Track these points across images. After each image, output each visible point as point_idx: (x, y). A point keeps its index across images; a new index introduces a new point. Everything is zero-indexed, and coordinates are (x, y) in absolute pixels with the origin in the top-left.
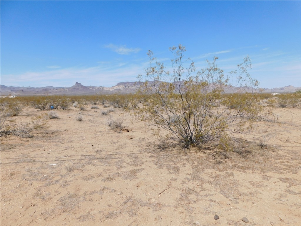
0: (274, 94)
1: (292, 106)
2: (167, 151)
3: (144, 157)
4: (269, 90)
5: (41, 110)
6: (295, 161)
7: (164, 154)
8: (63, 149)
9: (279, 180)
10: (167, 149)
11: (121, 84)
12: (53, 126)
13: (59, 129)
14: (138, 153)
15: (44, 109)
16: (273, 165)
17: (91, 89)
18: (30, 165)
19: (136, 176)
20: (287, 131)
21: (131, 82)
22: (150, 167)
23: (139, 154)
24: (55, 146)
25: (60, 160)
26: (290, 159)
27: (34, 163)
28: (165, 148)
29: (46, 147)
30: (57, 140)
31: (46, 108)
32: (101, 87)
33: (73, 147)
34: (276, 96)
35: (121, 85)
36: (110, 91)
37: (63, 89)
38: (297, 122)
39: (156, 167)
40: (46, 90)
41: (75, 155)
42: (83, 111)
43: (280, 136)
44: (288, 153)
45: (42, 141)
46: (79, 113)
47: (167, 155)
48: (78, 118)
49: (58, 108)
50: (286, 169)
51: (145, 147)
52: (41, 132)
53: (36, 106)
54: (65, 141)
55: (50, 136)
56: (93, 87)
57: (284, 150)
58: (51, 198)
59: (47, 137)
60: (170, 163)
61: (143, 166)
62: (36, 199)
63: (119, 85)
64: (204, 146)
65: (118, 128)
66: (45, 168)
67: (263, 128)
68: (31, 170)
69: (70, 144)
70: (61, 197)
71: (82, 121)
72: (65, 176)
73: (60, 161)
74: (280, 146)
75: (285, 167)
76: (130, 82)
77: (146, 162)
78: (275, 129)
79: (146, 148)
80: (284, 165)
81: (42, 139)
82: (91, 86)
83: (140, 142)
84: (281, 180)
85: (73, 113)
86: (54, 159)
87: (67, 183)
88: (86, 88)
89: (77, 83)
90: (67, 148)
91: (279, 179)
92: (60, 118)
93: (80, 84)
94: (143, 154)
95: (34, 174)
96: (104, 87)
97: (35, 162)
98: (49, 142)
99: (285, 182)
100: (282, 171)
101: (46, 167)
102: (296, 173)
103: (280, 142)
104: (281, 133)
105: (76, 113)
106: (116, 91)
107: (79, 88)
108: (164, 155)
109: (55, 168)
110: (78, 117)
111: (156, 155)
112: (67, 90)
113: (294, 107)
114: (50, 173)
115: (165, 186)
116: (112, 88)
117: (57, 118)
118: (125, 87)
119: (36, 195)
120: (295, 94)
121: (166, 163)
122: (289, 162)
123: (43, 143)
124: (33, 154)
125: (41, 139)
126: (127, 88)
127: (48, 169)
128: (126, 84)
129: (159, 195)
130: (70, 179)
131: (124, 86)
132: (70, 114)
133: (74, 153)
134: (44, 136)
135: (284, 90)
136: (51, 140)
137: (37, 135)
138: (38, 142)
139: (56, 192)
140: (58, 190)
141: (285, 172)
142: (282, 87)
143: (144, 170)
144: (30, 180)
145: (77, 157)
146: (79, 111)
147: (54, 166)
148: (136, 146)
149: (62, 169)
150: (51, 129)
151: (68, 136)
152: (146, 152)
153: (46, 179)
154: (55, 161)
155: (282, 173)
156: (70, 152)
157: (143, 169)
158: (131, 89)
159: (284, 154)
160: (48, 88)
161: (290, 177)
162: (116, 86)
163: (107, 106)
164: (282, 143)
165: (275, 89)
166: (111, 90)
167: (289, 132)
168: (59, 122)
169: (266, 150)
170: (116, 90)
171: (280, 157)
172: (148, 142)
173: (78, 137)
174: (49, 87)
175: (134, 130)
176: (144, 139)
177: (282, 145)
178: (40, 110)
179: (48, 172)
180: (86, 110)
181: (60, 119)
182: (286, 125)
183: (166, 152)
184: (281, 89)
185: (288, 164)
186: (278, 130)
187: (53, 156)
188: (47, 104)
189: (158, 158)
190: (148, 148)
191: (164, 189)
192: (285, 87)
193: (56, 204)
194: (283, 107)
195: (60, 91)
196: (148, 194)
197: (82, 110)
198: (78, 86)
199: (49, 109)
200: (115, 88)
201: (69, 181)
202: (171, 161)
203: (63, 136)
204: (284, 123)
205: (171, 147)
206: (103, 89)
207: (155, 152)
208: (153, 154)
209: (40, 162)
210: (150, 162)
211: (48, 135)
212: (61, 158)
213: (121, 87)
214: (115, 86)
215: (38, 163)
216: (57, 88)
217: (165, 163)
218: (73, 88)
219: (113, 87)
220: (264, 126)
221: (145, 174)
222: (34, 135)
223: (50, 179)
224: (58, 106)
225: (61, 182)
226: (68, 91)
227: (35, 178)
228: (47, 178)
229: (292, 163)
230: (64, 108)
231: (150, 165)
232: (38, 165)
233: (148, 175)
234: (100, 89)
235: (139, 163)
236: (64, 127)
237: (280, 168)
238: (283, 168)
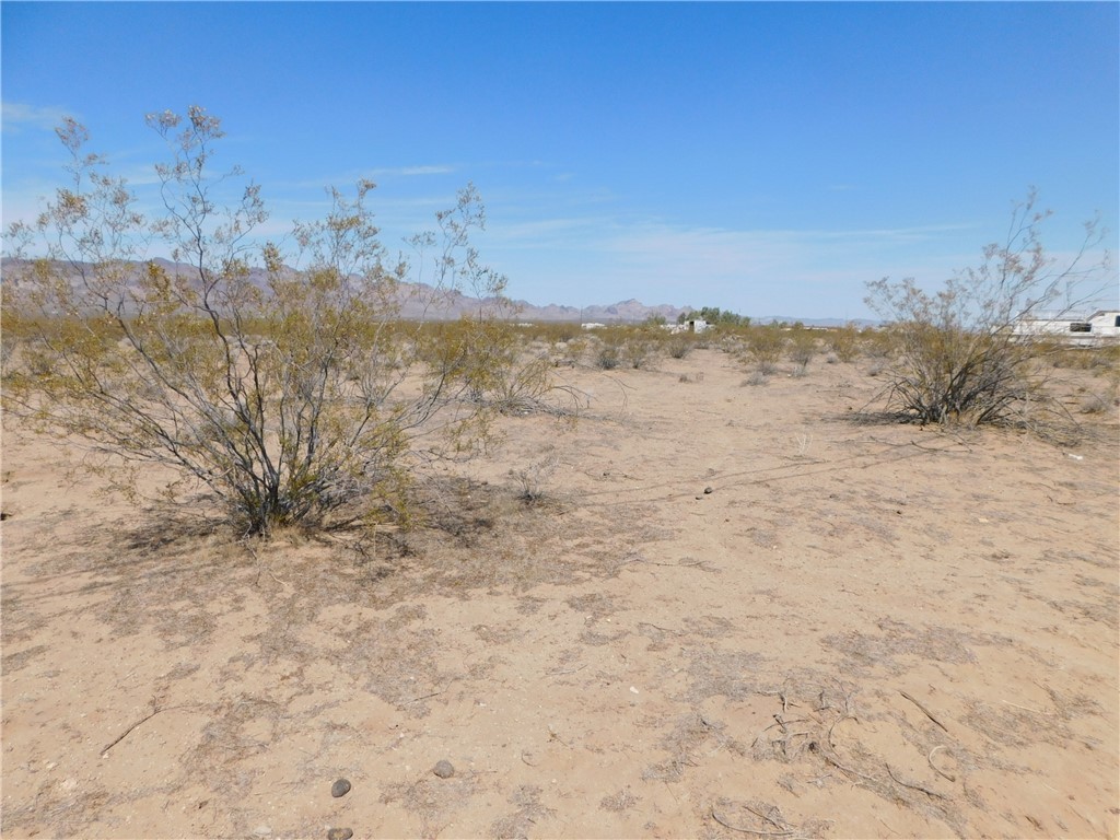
0: (590, 326)
1: (631, 365)
2: (170, 555)
3: (52, 595)
4: (576, 311)
6: (619, 536)
7: (155, 570)
9: (566, 606)
10: (171, 545)
14: (28, 579)
16: (554, 559)
20: (610, 444)
22: (75, 634)
23: (29, 586)
26: (606, 532)
28: (164, 541)
34: (594, 331)
38: (640, 412)
39: (105, 630)
43: (590, 460)
44: (602, 515)
47: (165, 574)
50: (591, 566)
51: (68, 550)
57: (594, 504)
60: (177, 606)
61: (40, 638)
64: (328, 518)
67: (543, 439)
74: (584, 494)
75: (589, 561)
77: (60, 614)
78: (577, 438)
79: (72, 555)
80: (586, 554)
83: (45, 531)
84: (572, 606)
91: (568, 602)
94: (54, 585)
99: (583, 610)
100: (579, 573)
102: (616, 576)
103: (587, 478)
104: (594, 450)
108: (153, 575)
111: (117, 578)
113: (636, 367)
115: (140, 708)
120: (644, 327)
121: (160, 608)
122: (601, 543)
129: (102, 754)
135: (617, 313)
141: (587, 576)
142: (612, 304)
143: (40, 657)
148: (23, 550)
152: (69, 572)
155: (578, 581)
157: (40, 650)
159: (591, 519)
161: (598, 590)
164: (591, 482)
165: (592, 308)
167: (615, 447)
169: (540, 510)
171: (578, 529)
172: (90, 523)
175: (21, 479)
176: (67, 513)
177: (589, 490)
182: (609, 426)
183: (163, 558)
184: (610, 310)
185: (599, 548)
186: (585, 441)
189: (124, 589)
190: (81, 550)
191: (132, 719)
192: (620, 303)
194: (608, 366)
196: (45, 762)
202: (182, 593)
204: (604, 419)
205: (190, 535)
207: (114, 566)
208: (105, 574)
210: (78, 612)
217: (150, 609)
220: (545, 432)
221: (46, 674)
229: (611, 543)
231: (77, 628)
233: (57, 674)
235: (20, 626)
237: (574, 566)
238: (583, 565)
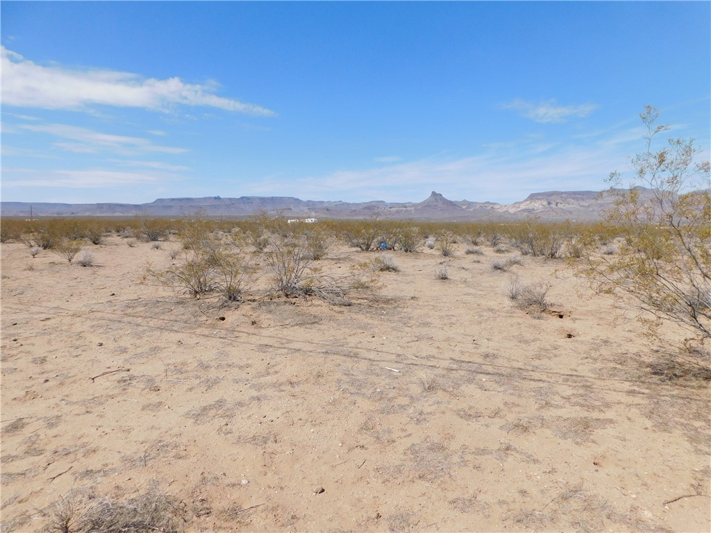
2: (681, 385)
3: (609, 389)
5: (363, 250)
7: (672, 393)
8: (409, 340)
10: (681, 379)
11: (539, 197)
12: (389, 285)
13: (399, 294)
14: (592, 376)
15: (367, 249)
17: (464, 207)
18: (349, 363)
19: (591, 437)
21: (565, 193)
22: (629, 419)
23: (596, 381)
24: (393, 329)
25: (406, 362)
27: (356, 359)
28: (675, 375)
29: (376, 330)
30: (396, 318)
31: (372, 247)
32: (488, 203)
33: (431, 338)
35: (537, 199)
36: (510, 213)
37: (405, 207)
39: (649, 423)
40: (370, 207)
41: (436, 356)
42: (447, 259)
45: (368, 315)
46: (439, 261)
47: (683, 398)
48: (438, 273)
49: (395, 248)
51: (612, 365)
52: (366, 296)
53: (355, 241)
54: (414, 322)
55: (383, 308)
56: (470, 204)
58: (394, 441)
59: (376, 308)
60: (697, 424)
61: (610, 414)
62: (365, 436)
63: (532, 199)
65: (535, 305)
66: (378, 376)
68: (352, 372)
69: (424, 331)
70: (414, 445)
71: (448, 281)
72: (418, 400)
73: (406, 364)
76: (562, 193)
77: (618, 403)
79: (615, 368)
81: (367, 312)
82: (465, 201)
83: (596, 350)
85: (426, 262)
86: (394, 357)
87: (423, 416)
88: (452, 204)
89: (434, 194)
90: (419, 339)
92: (399, 271)
93: (441, 195)
94: (608, 382)
95: (358, 383)
96: (495, 204)
97: (356, 357)
98: (381, 320)
101: (378, 371)
105: (432, 262)
106: (525, 214)
107: (436, 206)
108: (672, 396)
109: (397, 378)
110: (440, 270)
111: (647, 391)
112: (411, 210)
114: (387, 387)
115: (682, 487)
116: (514, 207)
117: (395, 270)
118: (549, 203)
119: (365, 428)
121: (682, 420)
123: (370, 321)
124: (353, 341)
125: (365, 310)
126: (553, 206)
127: (383, 377)
128: (553, 197)
129: (664, 504)
130: (429, 410)
131: (545, 203)
132: (420, 263)
133: (435, 352)
134: (370, 306)
136: (384, 315)
137: (359, 302)
138: (362, 318)
139: (403, 430)
140: (405, 427)
143: (612, 425)
144: (352, 394)
145: (441, 361)
146: (439, 256)
147: (395, 374)
148: (586, 358)
149: (411, 382)
150: (384, 293)
151: (419, 311)
152: (616, 378)
153: (381, 399)
154: (396, 362)
156: (425, 349)
157: (611, 421)
158: (564, 211)
160: (374, 204)
162: (526, 200)
163: (503, 249)
166: (512, 211)
168: (399, 279)
170: (524, 210)
172: (620, 351)
173: (441, 317)
174: (376, 202)
175: (576, 317)
176: (606, 342)
178: (359, 249)
179: (383, 383)
180: (454, 257)
181: (400, 273)
183: (677, 387)
187: (391, 352)
188: (373, 238)
189: (655, 400)
190: (618, 366)
191: (679, 492)
193: (402, 457)
195: (398, 212)
196: (630, 492)
197: (445, 255)
198: (436, 200)
199: (377, 249)
200: (523, 207)
201: (428, 414)
202: (698, 416)
203: (409, 310)
205: (694, 375)
206: (492, 208)
207: (643, 382)
208: (639, 386)
209: (366, 359)
210: (629, 406)
211: (380, 304)
212: (407, 359)
213: (538, 205)
214: (522, 202)
215: (363, 361)
216: (392, 205)
217: (677, 419)
218: (426, 206)
219: (518, 205)
221: (618, 438)
222: (354, 301)
223: (389, 400)
224: (397, 245)
225: (411, 410)
226: (413, 211)
227: (359, 392)
228: (383, 396)
230: (408, 249)
231: (630, 416)
232: (363, 365)
233: (625, 440)
234: (487, 207)
235: (597, 403)
236: (408, 291)
